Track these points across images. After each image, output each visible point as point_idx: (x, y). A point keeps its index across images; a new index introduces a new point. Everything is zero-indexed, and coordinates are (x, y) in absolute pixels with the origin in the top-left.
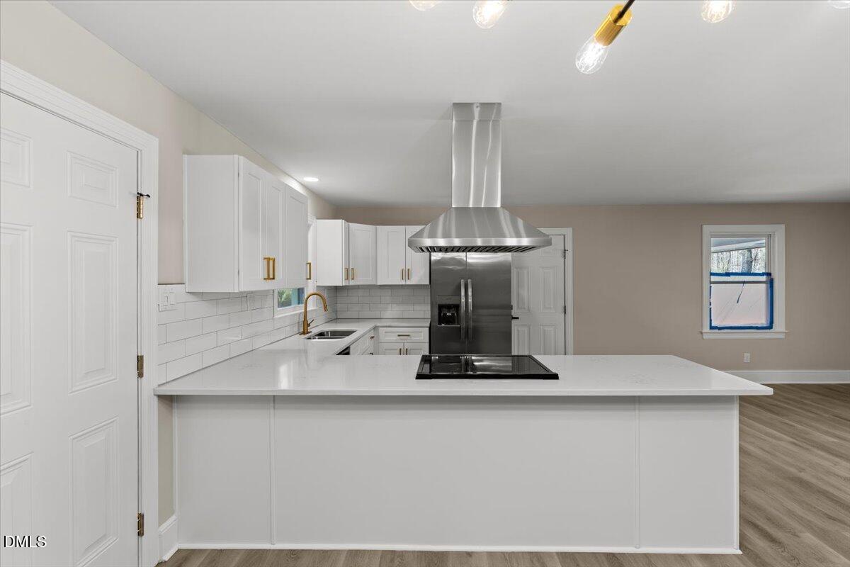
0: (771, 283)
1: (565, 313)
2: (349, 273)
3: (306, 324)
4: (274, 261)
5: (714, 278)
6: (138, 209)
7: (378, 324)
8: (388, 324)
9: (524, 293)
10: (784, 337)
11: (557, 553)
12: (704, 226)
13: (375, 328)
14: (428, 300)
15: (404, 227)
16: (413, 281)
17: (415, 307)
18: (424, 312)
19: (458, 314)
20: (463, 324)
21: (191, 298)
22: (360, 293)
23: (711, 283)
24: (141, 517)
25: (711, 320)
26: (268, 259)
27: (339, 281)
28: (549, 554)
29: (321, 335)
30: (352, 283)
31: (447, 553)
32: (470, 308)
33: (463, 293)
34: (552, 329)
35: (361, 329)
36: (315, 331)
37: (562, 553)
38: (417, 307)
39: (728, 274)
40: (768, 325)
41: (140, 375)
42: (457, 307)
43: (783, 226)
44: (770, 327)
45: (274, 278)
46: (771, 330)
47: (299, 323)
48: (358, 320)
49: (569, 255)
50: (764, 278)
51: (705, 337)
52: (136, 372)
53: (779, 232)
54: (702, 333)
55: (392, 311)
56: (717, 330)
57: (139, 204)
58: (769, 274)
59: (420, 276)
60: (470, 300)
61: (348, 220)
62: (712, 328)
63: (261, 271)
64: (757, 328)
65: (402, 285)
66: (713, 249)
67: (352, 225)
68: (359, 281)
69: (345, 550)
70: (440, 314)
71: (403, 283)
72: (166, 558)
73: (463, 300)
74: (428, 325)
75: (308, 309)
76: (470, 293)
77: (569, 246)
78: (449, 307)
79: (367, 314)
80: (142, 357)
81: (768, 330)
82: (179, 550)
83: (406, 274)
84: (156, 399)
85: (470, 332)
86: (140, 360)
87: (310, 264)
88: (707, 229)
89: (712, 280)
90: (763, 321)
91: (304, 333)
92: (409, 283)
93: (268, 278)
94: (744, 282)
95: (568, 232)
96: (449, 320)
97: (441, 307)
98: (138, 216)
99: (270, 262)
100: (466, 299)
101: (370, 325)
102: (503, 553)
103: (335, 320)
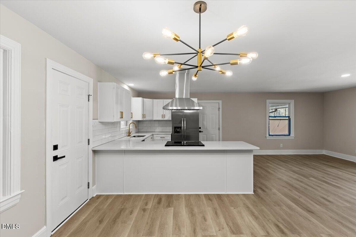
0: (289, 120)
1: (219, 130)
2: (144, 116)
3: (129, 133)
4: (123, 112)
5: (270, 118)
6: (89, 99)
7: (154, 134)
8: (157, 134)
9: (205, 123)
10: (294, 138)
11: (204, 194)
12: (267, 100)
13: (153, 135)
14: (171, 125)
15: (162, 100)
16: (166, 119)
17: (167, 128)
18: (170, 129)
19: (181, 130)
20: (183, 133)
21: (99, 123)
22: (147, 123)
23: (269, 120)
24: (89, 183)
25: (269, 133)
26: (121, 112)
27: (140, 118)
28: (202, 194)
29: (134, 137)
30: (145, 119)
31: (173, 194)
32: (185, 128)
33: (183, 123)
34: (215, 135)
35: (147, 135)
36: (133, 135)
37: (205, 194)
38: (168, 128)
39: (275, 117)
40: (289, 134)
41: (89, 144)
42: (181, 127)
43: (293, 100)
44: (289, 135)
45: (123, 118)
46: (290, 136)
47: (127, 132)
48: (146, 132)
49: (221, 110)
50: (287, 118)
51: (267, 138)
52: (87, 143)
53: (292, 102)
54: (266, 137)
55: (158, 129)
56: (271, 136)
57: (89, 98)
58: (289, 117)
59: (168, 117)
60: (185, 125)
61: (143, 98)
62: (269, 135)
63: (119, 116)
64: (285, 135)
65: (162, 120)
66: (270, 108)
67: (145, 99)
68: (148, 118)
69: (144, 194)
70: (175, 130)
71: (162, 119)
72: (94, 196)
73: (183, 125)
74: (171, 134)
75: (130, 128)
76: (185, 123)
77: (221, 107)
78: (178, 128)
79: (149, 130)
80: (89, 139)
81: (288, 136)
82: (97, 195)
83: (163, 116)
84: (92, 151)
85: (185, 137)
86: (89, 140)
87: (132, 113)
88: (268, 101)
89: (270, 119)
90: (287, 133)
91: (129, 136)
92: (164, 119)
93: (121, 118)
94: (281, 120)
95: (220, 102)
96: (178, 132)
97: (175, 128)
98: (89, 101)
99: (122, 113)
100: (184, 125)
101: (151, 134)
102: (189, 194)
103: (138, 132)
